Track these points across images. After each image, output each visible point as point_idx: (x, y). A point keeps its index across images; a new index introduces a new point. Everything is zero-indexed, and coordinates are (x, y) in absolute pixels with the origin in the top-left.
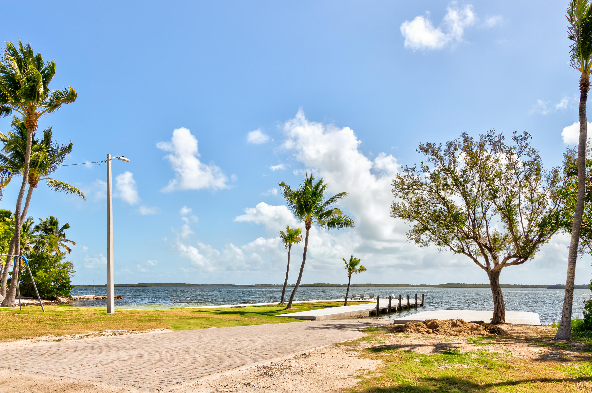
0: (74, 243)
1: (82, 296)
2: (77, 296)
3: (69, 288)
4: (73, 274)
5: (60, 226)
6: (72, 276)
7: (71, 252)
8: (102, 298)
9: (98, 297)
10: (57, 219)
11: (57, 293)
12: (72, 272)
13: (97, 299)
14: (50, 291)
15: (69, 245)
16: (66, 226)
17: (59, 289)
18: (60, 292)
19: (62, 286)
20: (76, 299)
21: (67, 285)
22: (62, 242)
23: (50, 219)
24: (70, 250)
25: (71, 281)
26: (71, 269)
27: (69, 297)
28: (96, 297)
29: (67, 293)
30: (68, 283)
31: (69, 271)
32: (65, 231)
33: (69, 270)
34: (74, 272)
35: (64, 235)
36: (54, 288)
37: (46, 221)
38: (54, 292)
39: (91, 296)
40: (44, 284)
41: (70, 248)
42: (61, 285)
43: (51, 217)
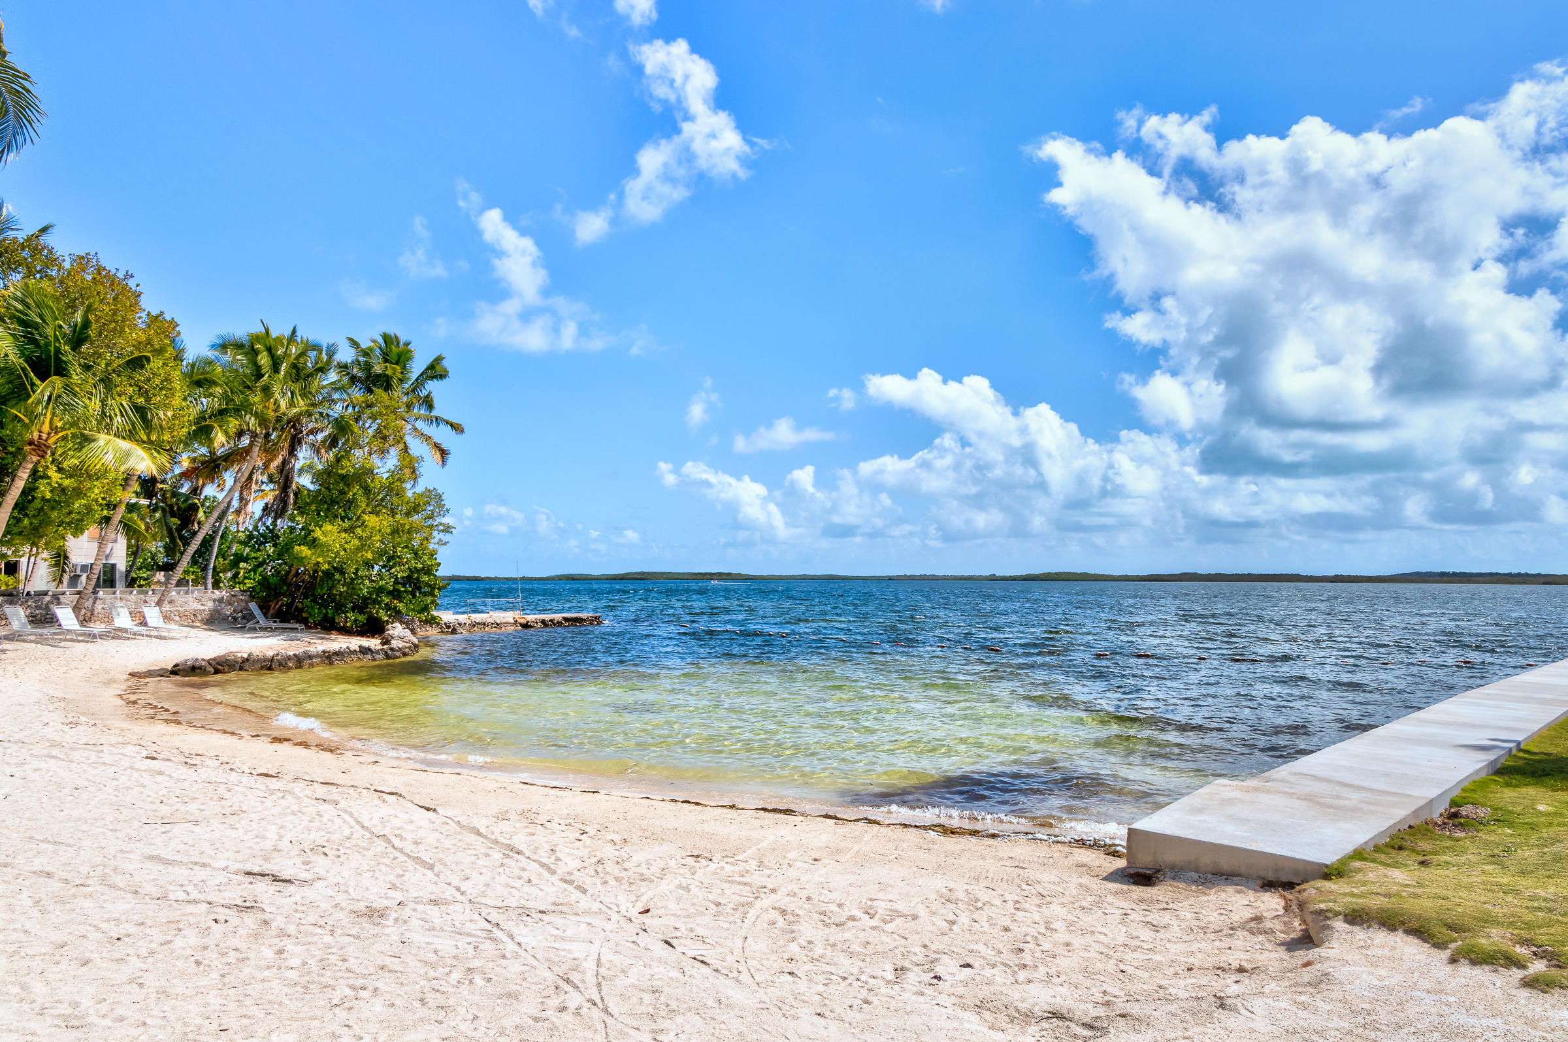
0: (456, 428)
1: (477, 617)
2: (462, 618)
3: (432, 588)
4: (445, 537)
5: (417, 368)
6: (441, 543)
7: (450, 460)
8: (543, 622)
9: (531, 618)
10: (407, 344)
11: (388, 608)
12: (441, 528)
13: (526, 626)
14: (365, 599)
15: (442, 435)
16: (435, 371)
17: (395, 594)
18: (401, 606)
19: (408, 579)
20: (460, 630)
21: (425, 578)
22: (420, 425)
23: (381, 341)
24: (444, 453)
25: (439, 564)
26: (438, 520)
27: (432, 621)
28: (522, 621)
29: (425, 609)
30: (428, 571)
31: (431, 527)
32: (432, 386)
33: (430, 522)
34: (447, 529)
35: (428, 403)
36: (380, 590)
37: (370, 349)
38: (379, 603)
39: (508, 616)
40: (342, 573)
41: (444, 446)
42: (403, 578)
43: (386, 337)
